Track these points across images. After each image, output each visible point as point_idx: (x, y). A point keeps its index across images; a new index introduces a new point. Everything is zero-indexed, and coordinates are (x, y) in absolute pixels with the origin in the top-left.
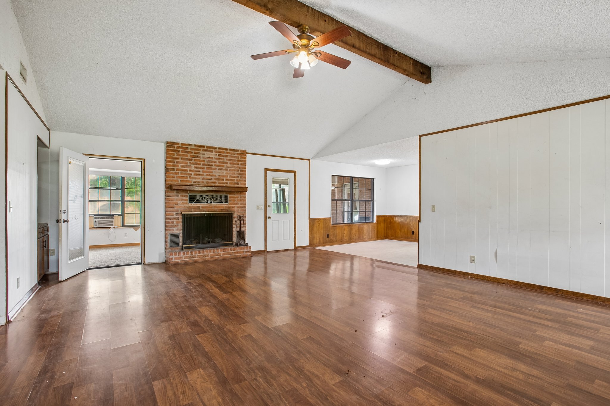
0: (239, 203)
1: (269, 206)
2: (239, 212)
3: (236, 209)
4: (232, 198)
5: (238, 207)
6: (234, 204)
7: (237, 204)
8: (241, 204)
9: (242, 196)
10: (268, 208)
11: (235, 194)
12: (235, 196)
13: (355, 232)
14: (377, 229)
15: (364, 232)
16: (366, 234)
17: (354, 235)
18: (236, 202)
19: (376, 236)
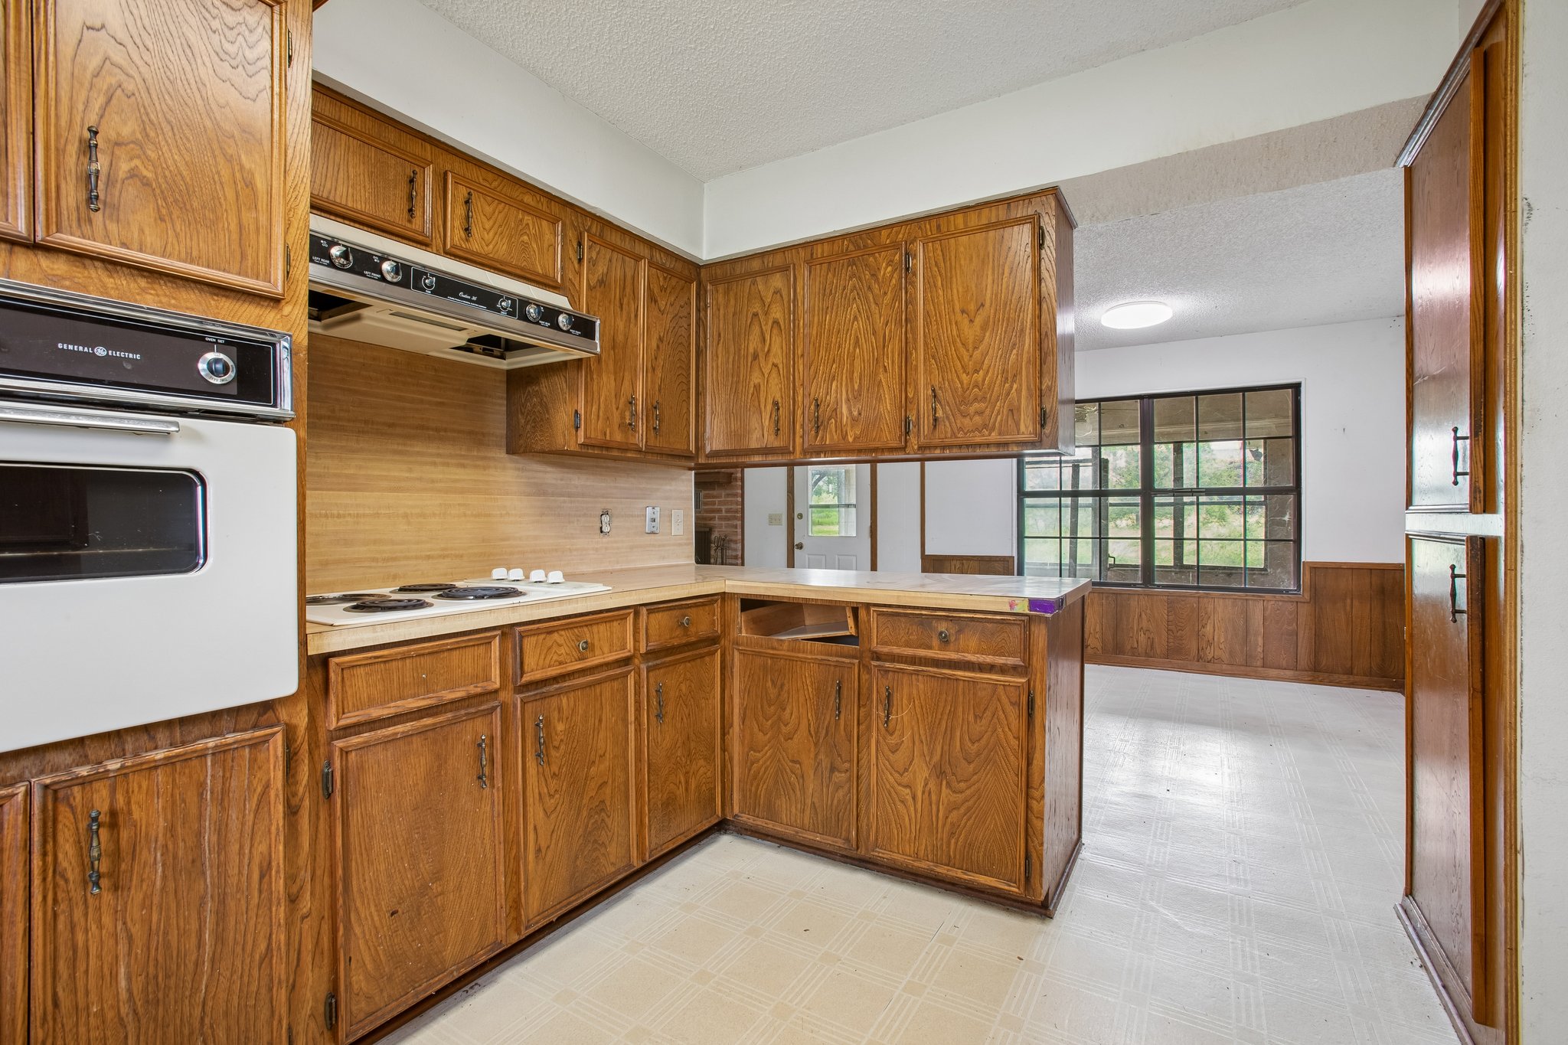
0: (723, 508)
1: (800, 516)
2: (724, 529)
3: (717, 522)
4: (709, 497)
5: (720, 518)
6: (713, 511)
7: (719, 511)
8: (727, 511)
9: (728, 492)
10: (797, 521)
11: (714, 489)
12: (715, 493)
13: (1144, 624)
14: (1310, 629)
15: (1209, 628)
16: (1219, 638)
17: (1142, 638)
18: (716, 507)
19: (1304, 660)
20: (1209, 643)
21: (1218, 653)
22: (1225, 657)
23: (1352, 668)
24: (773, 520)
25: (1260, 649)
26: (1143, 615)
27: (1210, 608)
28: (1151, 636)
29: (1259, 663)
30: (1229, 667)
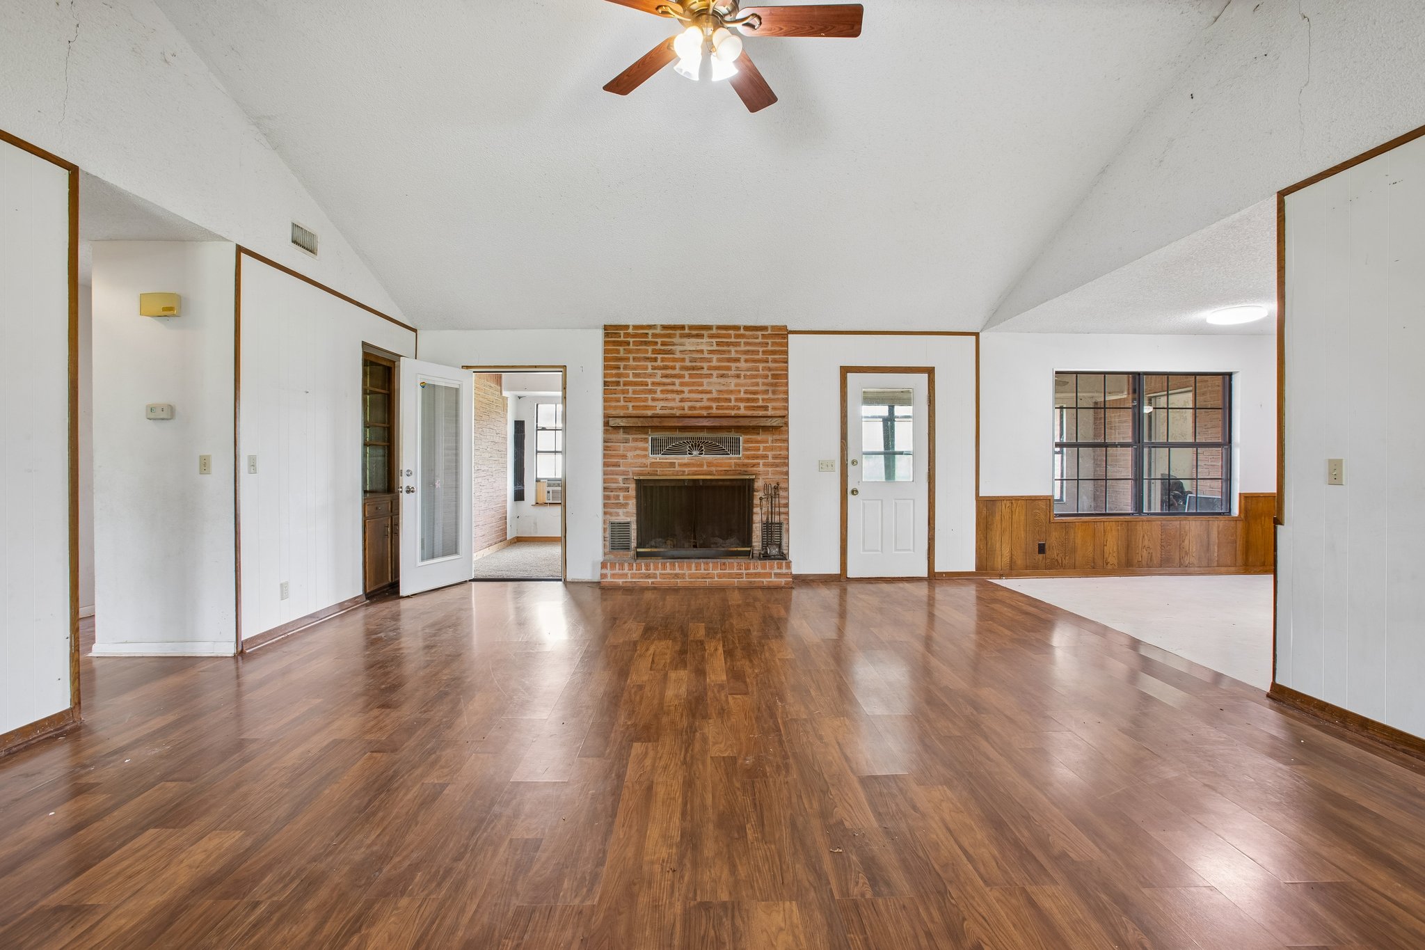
0: (770, 454)
1: (857, 462)
2: (771, 476)
3: (761, 468)
4: (752, 442)
5: (766, 465)
6: (757, 457)
7: (765, 457)
8: (775, 457)
9: (777, 437)
10: (850, 467)
11: (759, 434)
12: (759, 438)
13: (1146, 543)
14: (1243, 538)
15: (1186, 542)
16: (1192, 549)
17: (1145, 553)
18: (760, 452)
19: (1240, 561)
20: (1187, 553)
21: (1193, 560)
22: (1196, 562)
23: (1264, 562)
24: (823, 466)
25: (1216, 555)
26: (1145, 536)
27: (1187, 528)
28: (1151, 551)
29: (1215, 564)
30: (1198, 569)
